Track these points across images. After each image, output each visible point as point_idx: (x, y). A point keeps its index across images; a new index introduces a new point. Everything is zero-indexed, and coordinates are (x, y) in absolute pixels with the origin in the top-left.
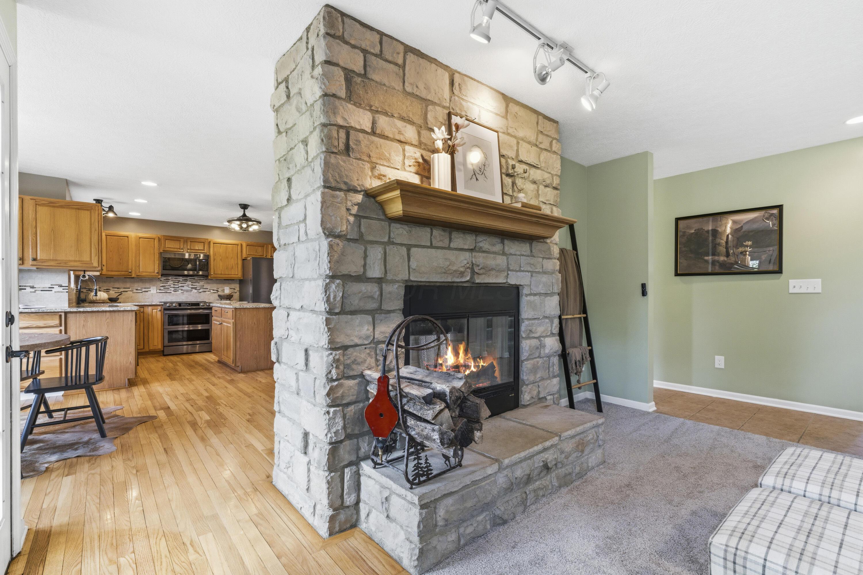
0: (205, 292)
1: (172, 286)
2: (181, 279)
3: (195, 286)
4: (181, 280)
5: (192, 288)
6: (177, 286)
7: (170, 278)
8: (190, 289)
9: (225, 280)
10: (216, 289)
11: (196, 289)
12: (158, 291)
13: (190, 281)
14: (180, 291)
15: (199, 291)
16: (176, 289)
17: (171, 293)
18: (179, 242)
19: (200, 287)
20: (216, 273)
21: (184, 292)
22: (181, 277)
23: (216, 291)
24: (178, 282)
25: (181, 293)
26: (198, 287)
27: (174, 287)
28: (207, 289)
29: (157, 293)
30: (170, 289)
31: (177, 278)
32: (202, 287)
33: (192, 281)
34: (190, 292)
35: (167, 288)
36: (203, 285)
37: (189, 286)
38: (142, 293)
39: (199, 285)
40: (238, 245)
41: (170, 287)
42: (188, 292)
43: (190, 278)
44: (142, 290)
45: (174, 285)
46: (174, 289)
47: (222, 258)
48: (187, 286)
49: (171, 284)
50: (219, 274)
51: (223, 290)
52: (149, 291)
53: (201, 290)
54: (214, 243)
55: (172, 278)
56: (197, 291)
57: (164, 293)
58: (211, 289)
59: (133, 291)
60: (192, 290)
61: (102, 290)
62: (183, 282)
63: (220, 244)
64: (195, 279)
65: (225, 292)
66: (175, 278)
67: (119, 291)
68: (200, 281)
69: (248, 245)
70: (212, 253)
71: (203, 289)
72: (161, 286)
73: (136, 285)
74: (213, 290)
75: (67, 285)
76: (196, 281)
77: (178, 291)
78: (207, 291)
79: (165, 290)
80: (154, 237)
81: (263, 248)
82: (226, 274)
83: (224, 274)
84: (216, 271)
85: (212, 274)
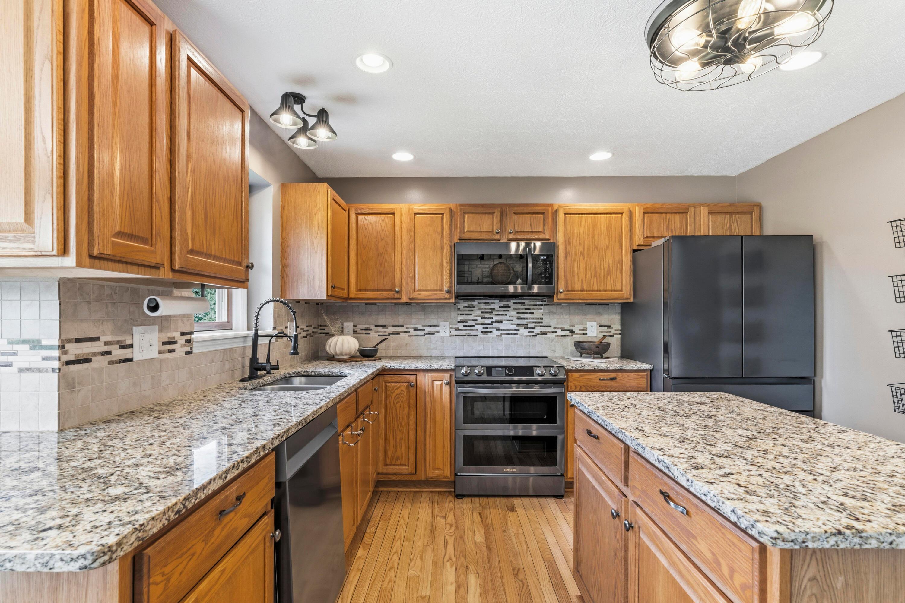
0: (545, 333)
1: (480, 320)
2: (496, 304)
3: (525, 321)
4: (496, 306)
5: (518, 325)
6: (489, 321)
7: (475, 303)
8: (515, 327)
9: (587, 304)
10: (567, 327)
11: (525, 326)
12: (454, 332)
13: (515, 309)
14: (494, 331)
15: (532, 332)
16: (487, 328)
17: (477, 336)
18: (491, 216)
19: (536, 322)
20: (570, 289)
21: (502, 334)
22: (497, 301)
23: (568, 333)
24: (490, 311)
25: (497, 336)
26: (530, 322)
27: (483, 324)
28: (550, 326)
29: (451, 336)
30: (476, 327)
31: (488, 303)
32: (539, 322)
33: (519, 309)
34: (515, 334)
35: (471, 326)
36: (542, 319)
37: (512, 320)
38: (424, 336)
39: (533, 319)
40: (622, 213)
41: (476, 324)
42: (511, 334)
43: (514, 303)
44: (424, 330)
45: (484, 318)
46: (483, 328)
47: (584, 249)
48: (508, 320)
49: (477, 316)
50: (578, 291)
51: (583, 330)
52: (438, 332)
53: (538, 330)
54: (565, 214)
55: (479, 303)
56: (529, 332)
57: (465, 336)
58: (558, 328)
59: (409, 332)
60: (518, 330)
61: (359, 330)
62: (501, 311)
63: (579, 214)
64: (524, 303)
65: (588, 335)
66: (485, 303)
67: (385, 332)
68: (534, 309)
69: (646, 211)
70: (561, 239)
71: (541, 326)
72: (459, 322)
73: (414, 321)
74: (563, 330)
75: (56, 342)
76: (526, 309)
77: (491, 332)
78: (549, 332)
79: (466, 330)
80: (442, 209)
81: (685, 215)
82: (592, 291)
83: (590, 291)
84: (569, 283)
85: (561, 290)
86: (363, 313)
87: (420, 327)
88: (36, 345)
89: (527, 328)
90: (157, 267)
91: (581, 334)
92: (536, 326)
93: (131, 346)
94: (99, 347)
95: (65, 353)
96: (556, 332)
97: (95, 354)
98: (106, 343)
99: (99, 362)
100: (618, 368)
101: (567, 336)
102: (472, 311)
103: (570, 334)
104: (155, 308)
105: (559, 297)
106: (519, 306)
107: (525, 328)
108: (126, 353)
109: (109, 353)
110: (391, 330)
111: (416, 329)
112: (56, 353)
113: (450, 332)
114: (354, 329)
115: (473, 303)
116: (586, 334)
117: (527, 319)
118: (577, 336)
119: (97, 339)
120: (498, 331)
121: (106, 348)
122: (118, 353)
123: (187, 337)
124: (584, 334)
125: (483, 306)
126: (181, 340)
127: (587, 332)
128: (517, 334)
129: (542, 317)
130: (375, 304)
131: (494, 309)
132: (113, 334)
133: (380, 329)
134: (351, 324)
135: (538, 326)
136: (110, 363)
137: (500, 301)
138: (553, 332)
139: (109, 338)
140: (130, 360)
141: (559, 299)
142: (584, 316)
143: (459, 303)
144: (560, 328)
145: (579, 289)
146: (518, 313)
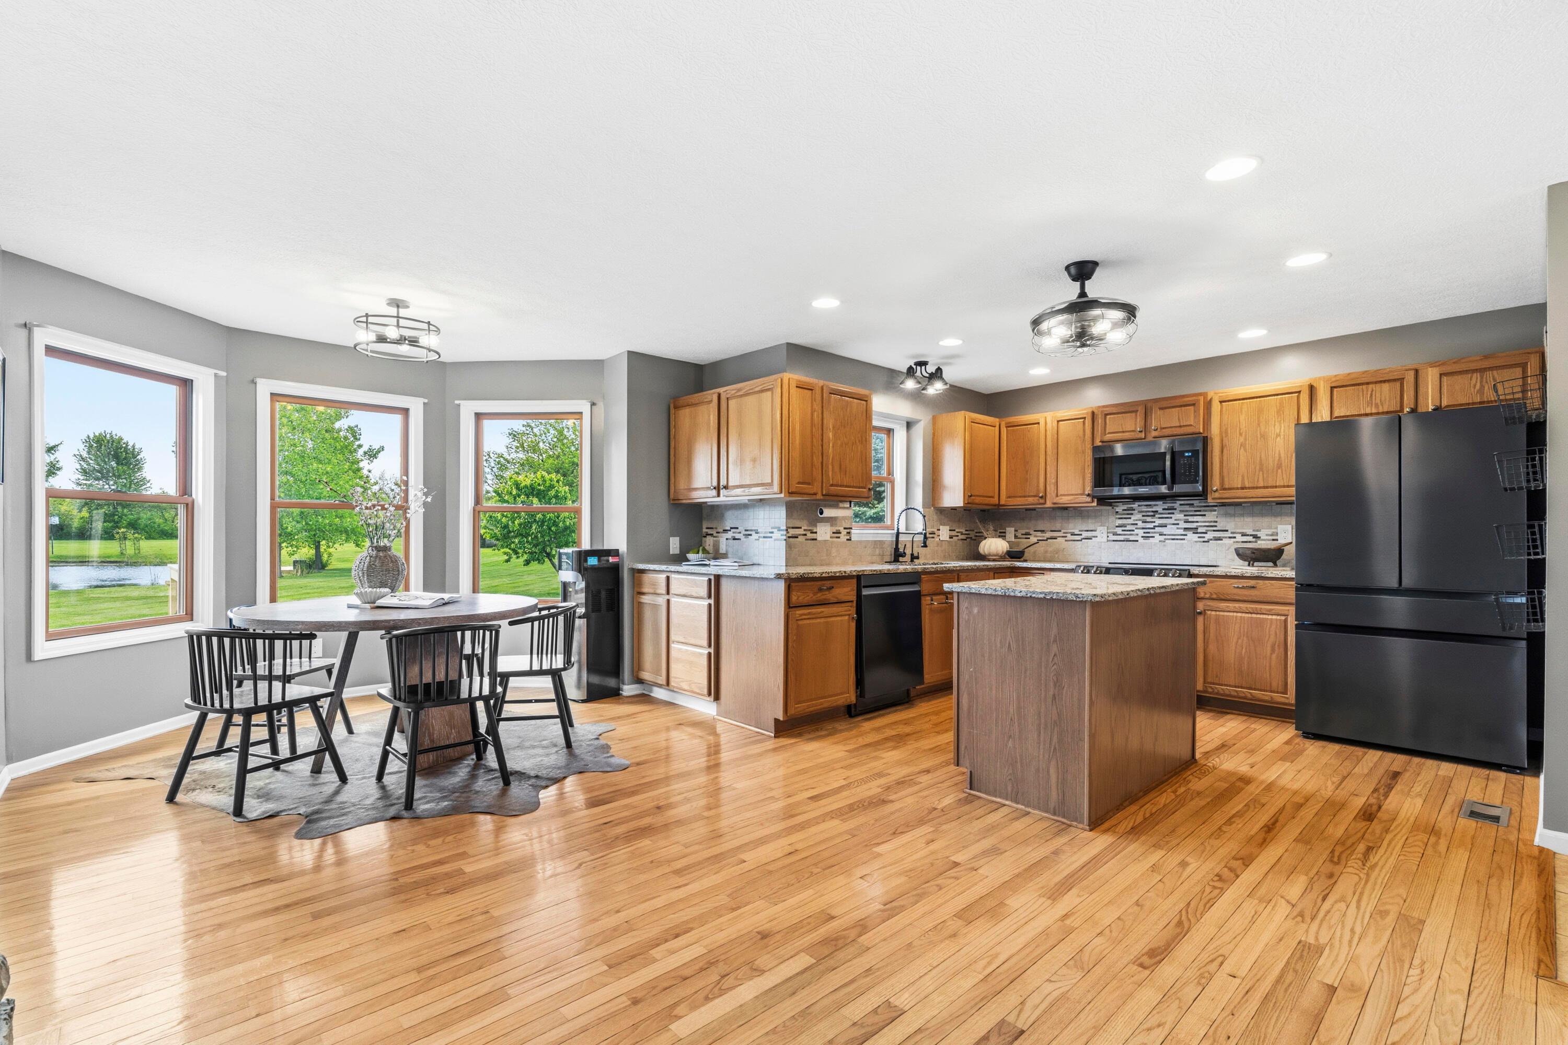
0: (1220, 539)
1: (1140, 524)
2: (1160, 506)
3: (1194, 525)
4: (1160, 509)
5: (1185, 529)
6: (1151, 525)
7: (1135, 505)
8: (1182, 532)
9: (1278, 503)
10: (1250, 532)
11: (1195, 530)
12: (1112, 537)
13: (1181, 511)
14: (1157, 536)
15: (1204, 537)
16: (1149, 533)
17: (1137, 541)
18: (1133, 414)
19: (1208, 526)
20: (1227, 487)
21: (1165, 539)
22: (1160, 503)
23: (1250, 539)
24: (1152, 514)
25: (1160, 541)
26: (1201, 526)
27: (1143, 528)
28: (1227, 531)
29: (1108, 541)
30: (1136, 531)
31: (1150, 505)
32: (1212, 526)
33: (1187, 511)
34: (1182, 539)
35: (1130, 531)
36: (1216, 522)
37: (1178, 524)
38: (1081, 541)
39: (1205, 522)
40: (1299, 392)
41: (1136, 529)
42: (1177, 539)
43: (1181, 505)
44: (1081, 535)
45: (1144, 522)
46: (1144, 533)
47: (1245, 439)
48: (1174, 524)
49: (1137, 520)
50: (1237, 489)
51: (1272, 535)
52: (1094, 537)
53: (1210, 535)
54: (1221, 402)
55: (1139, 506)
56: (1199, 537)
57: (1124, 541)
58: (1238, 533)
59: (1066, 537)
60: (1185, 535)
61: (1019, 535)
62: (1165, 514)
63: (1240, 400)
64: (1193, 504)
65: (1279, 541)
66: (1147, 505)
67: (1043, 536)
68: (1206, 511)
69: (1333, 385)
70: (1215, 430)
71: (1214, 531)
72: (1117, 527)
73: (1071, 525)
74: (1244, 535)
75: (785, 528)
76: (1195, 511)
77: (1153, 537)
78: (1226, 537)
79: (1125, 535)
80: (1083, 414)
81: (1398, 384)
82: (1257, 488)
83: (1253, 488)
84: (1226, 479)
85: (1215, 489)
86: (1023, 519)
87: (1077, 532)
88: (779, 530)
89: (1197, 533)
90: (815, 494)
91: (1269, 540)
92: (1208, 531)
93: (816, 533)
94: (801, 531)
95: (788, 533)
96: (1235, 537)
97: (800, 535)
98: (805, 530)
99: (801, 539)
100: (1256, 574)
101: (1252, 542)
102: (1132, 514)
103: (1254, 540)
104: (822, 513)
105: (1215, 497)
106: (1187, 508)
107: (1194, 533)
108: (813, 536)
109: (805, 535)
110: (1049, 534)
111: (1073, 534)
112: (785, 533)
113: (1108, 537)
114: (1015, 534)
115: (1132, 506)
116: (1277, 540)
117: (1197, 522)
118: (1263, 542)
119: (801, 528)
120: (1161, 537)
121: (804, 533)
122: (810, 535)
123: (848, 531)
124: (1273, 540)
125: (1145, 509)
126: (844, 532)
128: (1184, 539)
130: (1034, 509)
131: (1157, 511)
132: (807, 526)
133: (1039, 534)
134: (1013, 529)
135: (1211, 531)
136: (806, 540)
137: (1164, 503)
138: (1230, 538)
139: (806, 528)
140: (816, 539)
141: (1213, 499)
142: (1273, 519)
143: (1117, 506)
144: (1240, 533)
145: (1239, 486)
146: (1185, 516)
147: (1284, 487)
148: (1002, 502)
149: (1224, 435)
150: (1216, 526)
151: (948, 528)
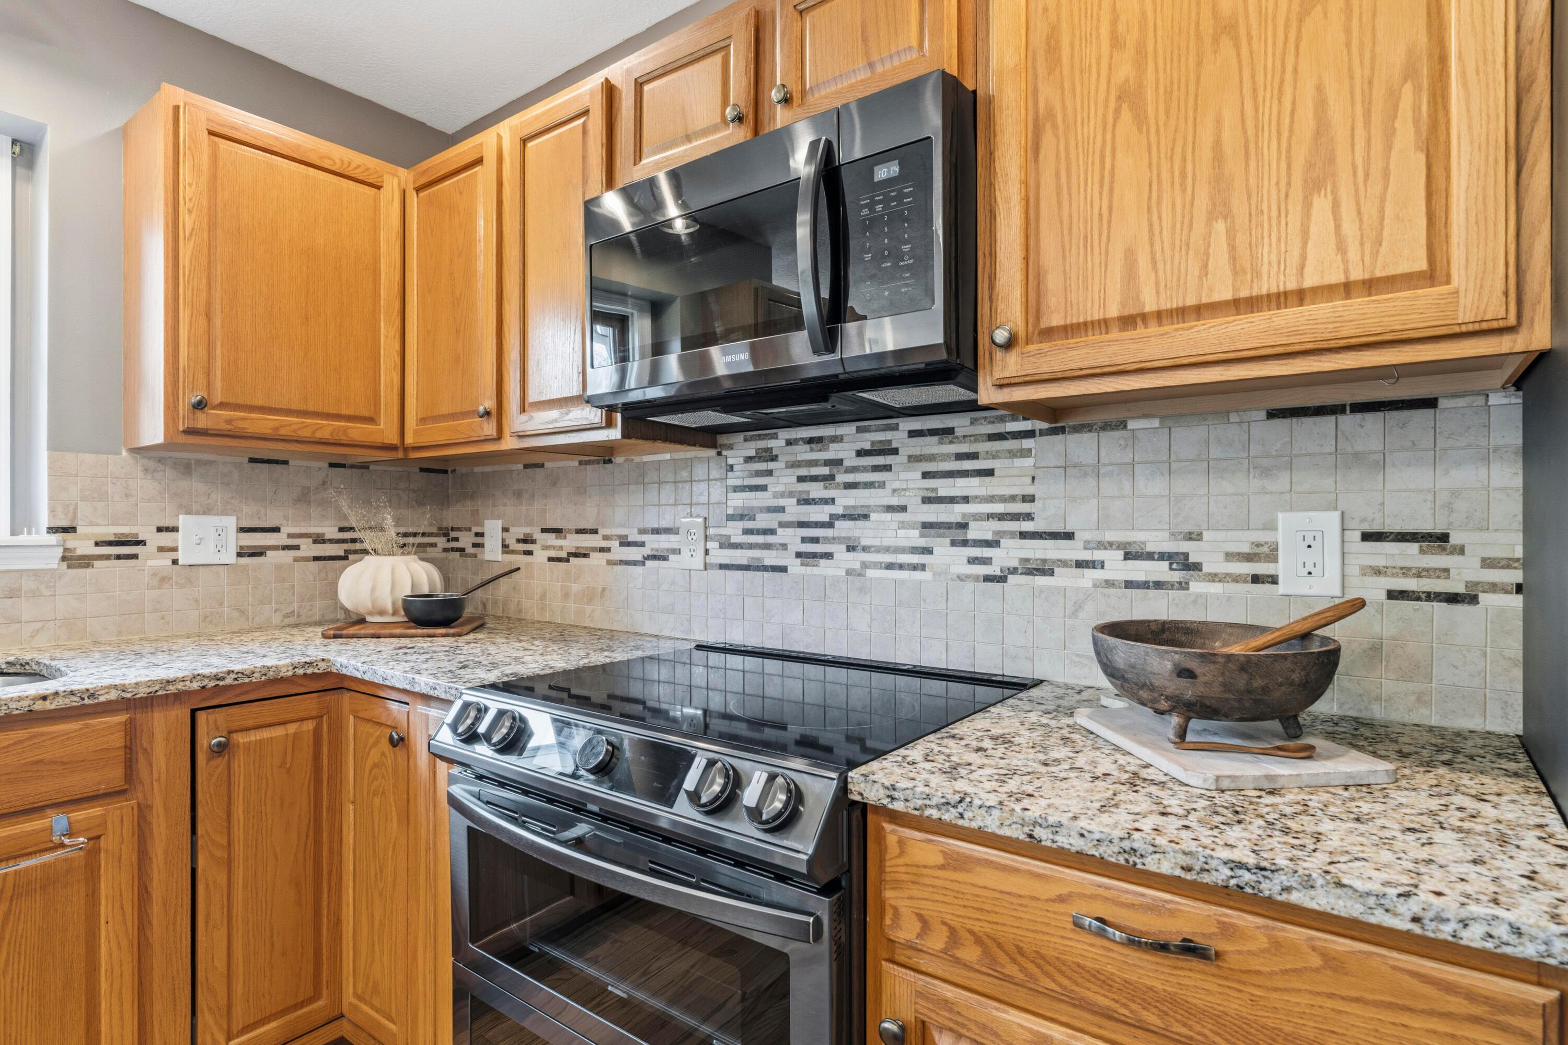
0: (1043, 569)
3: (955, 513)
11: (958, 533)
12: (717, 554)
15: (987, 561)
17: (783, 569)
18: (719, 58)
19: (1001, 517)
20: (1056, 320)
22: (849, 432)
23: (1160, 570)
24: (825, 471)
25: (849, 572)
26: (977, 517)
27: (802, 525)
28: (1069, 536)
30: (784, 535)
31: (820, 440)
32: (1016, 517)
33: (931, 458)
34: (915, 567)
35: (765, 532)
36: (1030, 499)
38: (643, 564)
39: (991, 499)
41: (782, 525)
42: (901, 567)
43: (913, 434)
44: (642, 544)
45: (807, 502)
46: (804, 540)
47: (1140, 63)
49: (782, 495)
50: (1104, 324)
51: (1249, 558)
55: (789, 443)
56: (973, 561)
57: (746, 568)
58: (1110, 545)
59: (608, 550)
60: (928, 551)
61: (513, 543)
62: (865, 469)
64: (950, 431)
65: (1280, 589)
66: (811, 441)
67: (561, 548)
68: (994, 456)
71: (1023, 535)
72: (730, 518)
73: (620, 514)
74: (1133, 552)
76: (960, 457)
77: (828, 556)
78: (1064, 563)
79: (751, 546)
82: (1200, 311)
83: (1181, 313)
84: (1053, 282)
85: (1001, 336)
86: (519, 494)
87: (634, 537)
89: (965, 543)
91: (1236, 579)
92: (1002, 534)
96: (1098, 564)
101: (1158, 585)
102: (769, 473)
103: (1176, 576)
105: (998, 374)
106: (930, 445)
107: (954, 543)
110: (572, 542)
111: (624, 542)
113: (707, 552)
114: (503, 540)
115: (771, 443)
116: (1273, 580)
117: (966, 500)
118: (1215, 591)
120: (851, 555)
124: (1256, 579)
125: (803, 452)
127: (1279, 568)
128: (923, 567)
129: (1030, 490)
130: (542, 465)
131: (839, 462)
133: (551, 539)
134: (498, 525)
135: (1012, 535)
137: (859, 430)
138: (1080, 564)
141: (1001, 386)
142: (1256, 483)
143: (730, 447)
144: (1119, 546)
145: (1113, 311)
146: (926, 475)
147: (1347, 289)
148: (409, 440)
149: (1042, 69)
150: (1029, 517)
151: (230, 523)
